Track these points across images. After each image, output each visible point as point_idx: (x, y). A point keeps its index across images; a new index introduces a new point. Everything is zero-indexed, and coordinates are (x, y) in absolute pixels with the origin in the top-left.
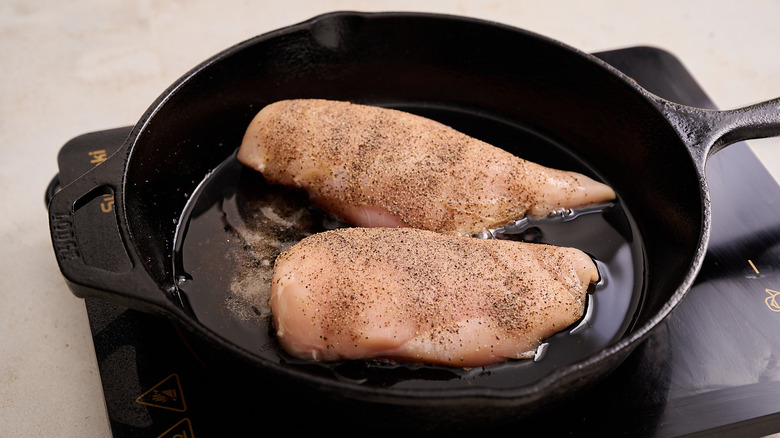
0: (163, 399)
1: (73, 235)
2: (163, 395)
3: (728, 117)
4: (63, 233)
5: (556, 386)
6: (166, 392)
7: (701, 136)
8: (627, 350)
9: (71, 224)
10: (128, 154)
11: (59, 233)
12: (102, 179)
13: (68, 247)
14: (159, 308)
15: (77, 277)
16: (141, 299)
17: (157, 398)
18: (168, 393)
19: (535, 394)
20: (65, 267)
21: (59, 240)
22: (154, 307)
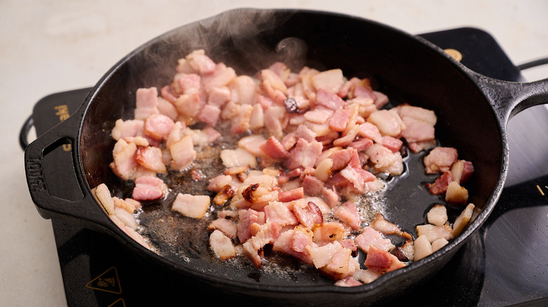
0: (105, 285)
1: (41, 174)
2: (105, 281)
3: (526, 87)
4: (35, 172)
5: (387, 284)
6: (107, 280)
7: (505, 102)
8: (440, 259)
9: (40, 166)
10: (82, 115)
11: (31, 172)
12: (64, 133)
13: (38, 183)
14: (102, 227)
15: (44, 204)
16: (89, 220)
17: (101, 284)
18: (109, 280)
19: (370, 290)
20: (35, 197)
21: (32, 177)
22: (98, 225)
